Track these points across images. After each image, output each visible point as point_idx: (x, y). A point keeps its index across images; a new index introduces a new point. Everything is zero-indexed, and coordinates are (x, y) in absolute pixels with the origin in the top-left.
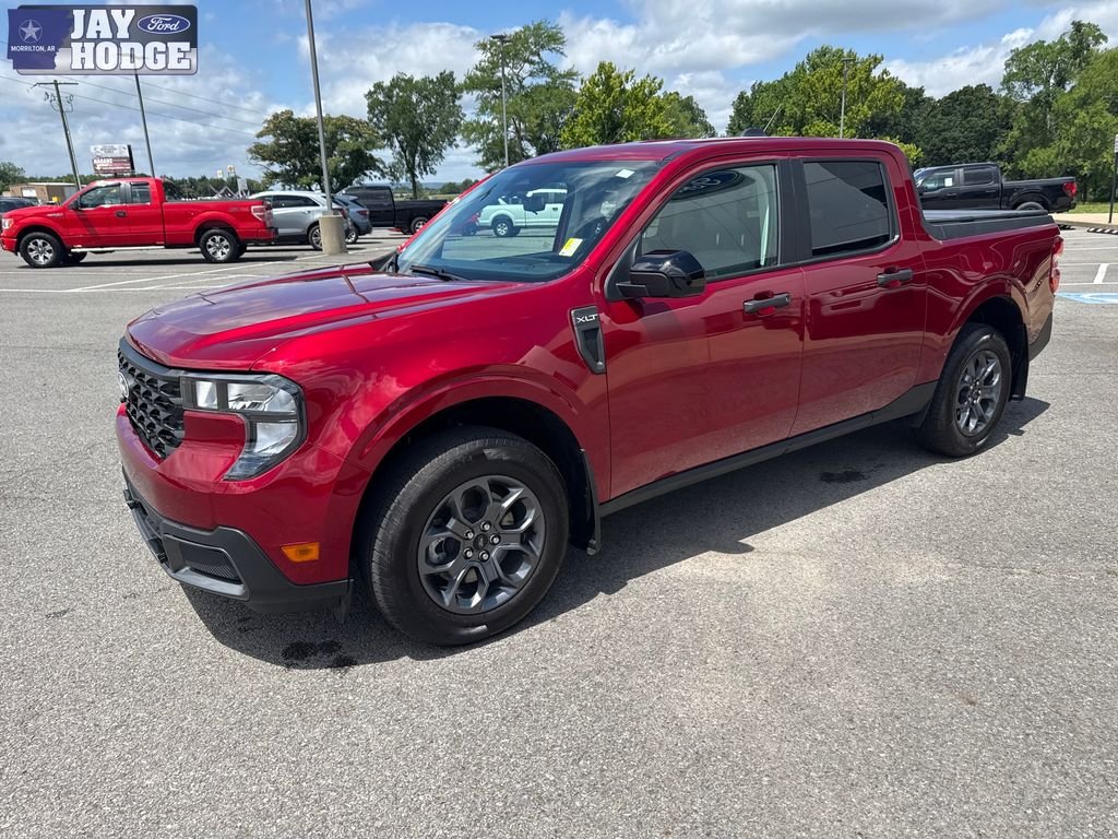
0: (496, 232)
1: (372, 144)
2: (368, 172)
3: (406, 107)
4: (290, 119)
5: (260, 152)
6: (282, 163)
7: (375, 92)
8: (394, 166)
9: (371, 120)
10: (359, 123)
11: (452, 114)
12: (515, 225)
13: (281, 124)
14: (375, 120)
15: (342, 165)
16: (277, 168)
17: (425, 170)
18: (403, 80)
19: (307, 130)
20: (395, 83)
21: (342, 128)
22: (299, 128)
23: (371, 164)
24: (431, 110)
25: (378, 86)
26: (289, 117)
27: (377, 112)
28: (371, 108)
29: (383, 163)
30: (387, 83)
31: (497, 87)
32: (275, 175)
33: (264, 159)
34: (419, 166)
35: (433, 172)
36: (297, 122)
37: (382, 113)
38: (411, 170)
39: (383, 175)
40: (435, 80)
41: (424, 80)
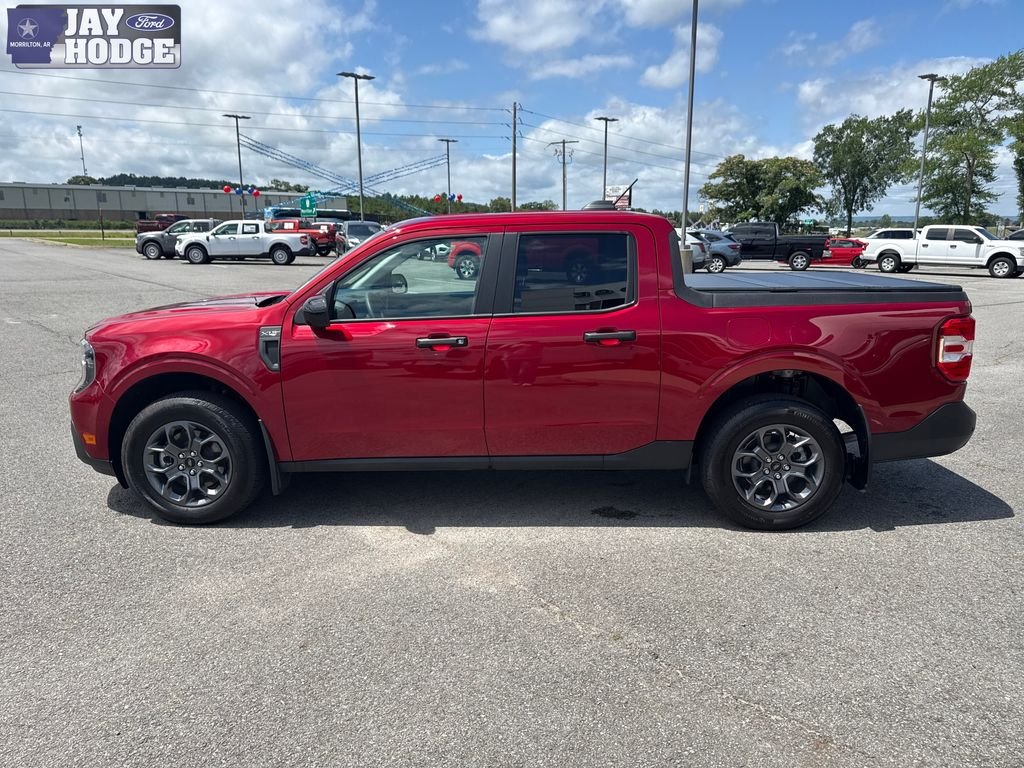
0: (880, 267)
1: (813, 182)
2: (806, 208)
3: (854, 146)
4: (741, 162)
5: (708, 192)
6: (727, 200)
7: (824, 135)
8: (831, 203)
9: (816, 160)
10: (804, 163)
11: (903, 152)
12: (903, 261)
13: (733, 166)
14: (820, 159)
15: (780, 201)
16: (721, 205)
17: (862, 206)
18: (856, 121)
19: (754, 171)
20: (848, 125)
21: (787, 168)
22: (747, 171)
23: (810, 200)
24: (881, 148)
25: (829, 130)
26: (740, 160)
27: (823, 152)
28: (818, 150)
29: (822, 198)
30: (838, 125)
31: (954, 123)
32: (719, 210)
33: (711, 198)
34: (857, 202)
35: (870, 208)
36: (746, 164)
37: (828, 154)
38: (849, 206)
39: (821, 211)
40: (890, 119)
41: (879, 120)
